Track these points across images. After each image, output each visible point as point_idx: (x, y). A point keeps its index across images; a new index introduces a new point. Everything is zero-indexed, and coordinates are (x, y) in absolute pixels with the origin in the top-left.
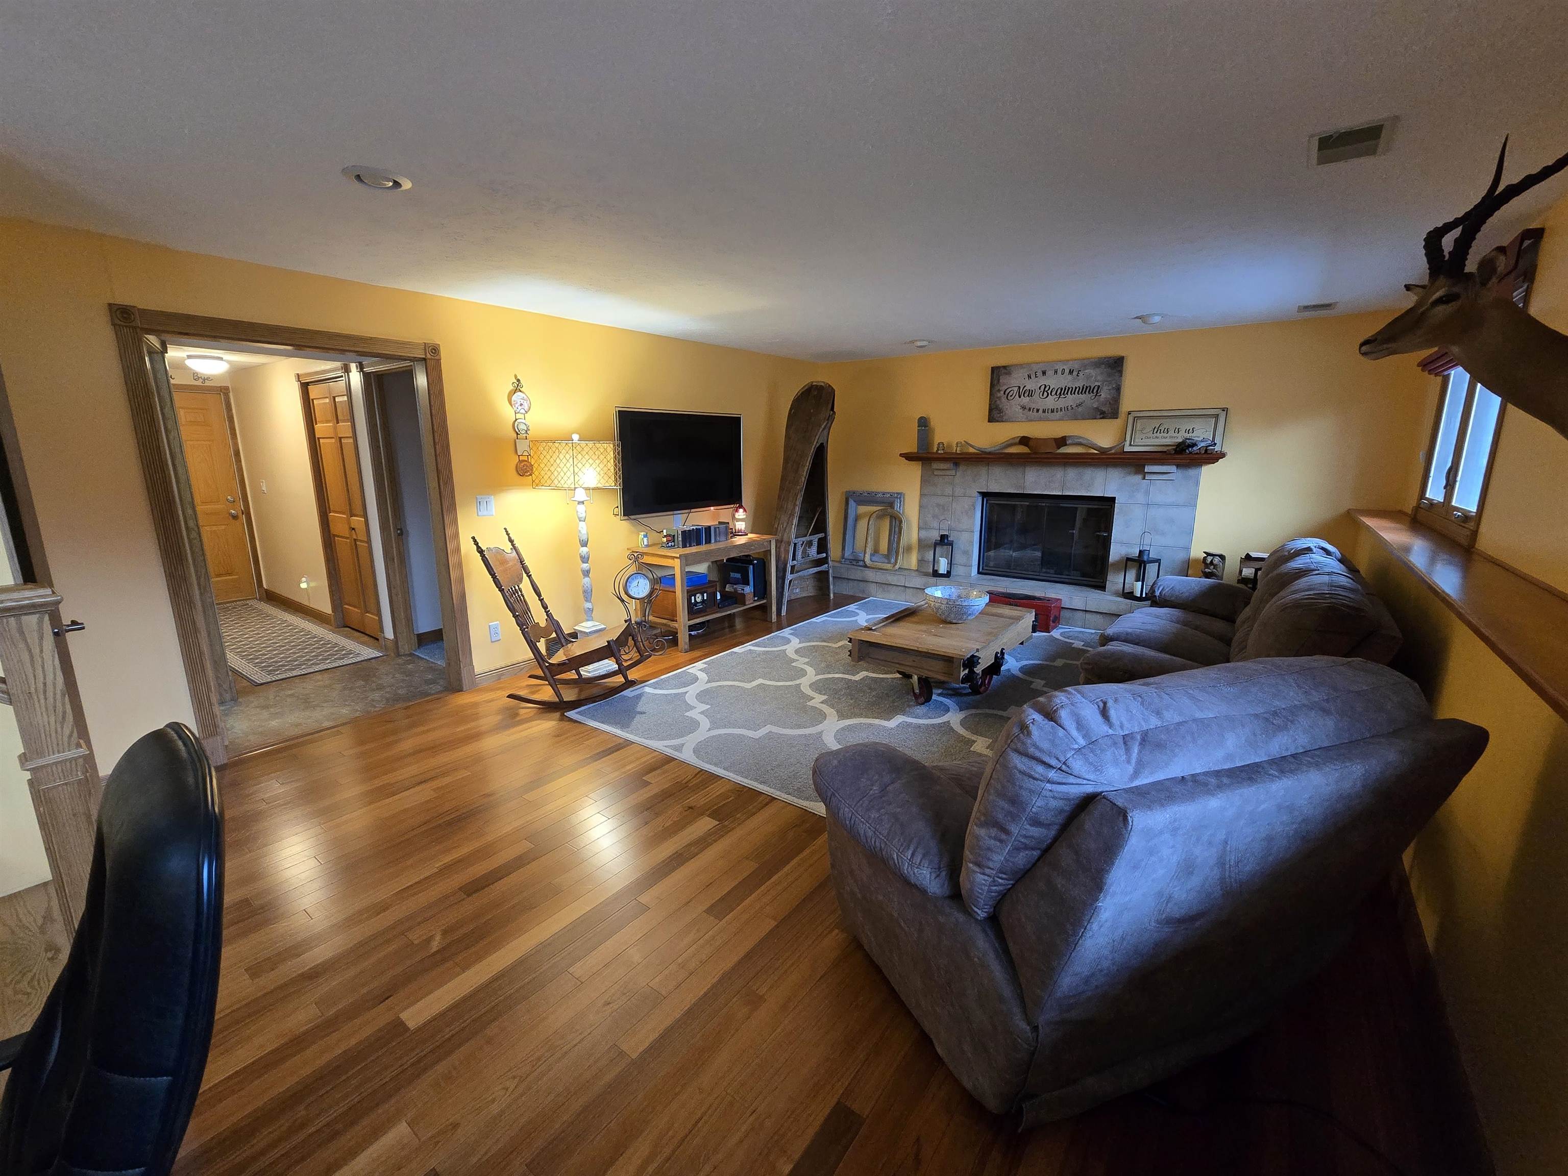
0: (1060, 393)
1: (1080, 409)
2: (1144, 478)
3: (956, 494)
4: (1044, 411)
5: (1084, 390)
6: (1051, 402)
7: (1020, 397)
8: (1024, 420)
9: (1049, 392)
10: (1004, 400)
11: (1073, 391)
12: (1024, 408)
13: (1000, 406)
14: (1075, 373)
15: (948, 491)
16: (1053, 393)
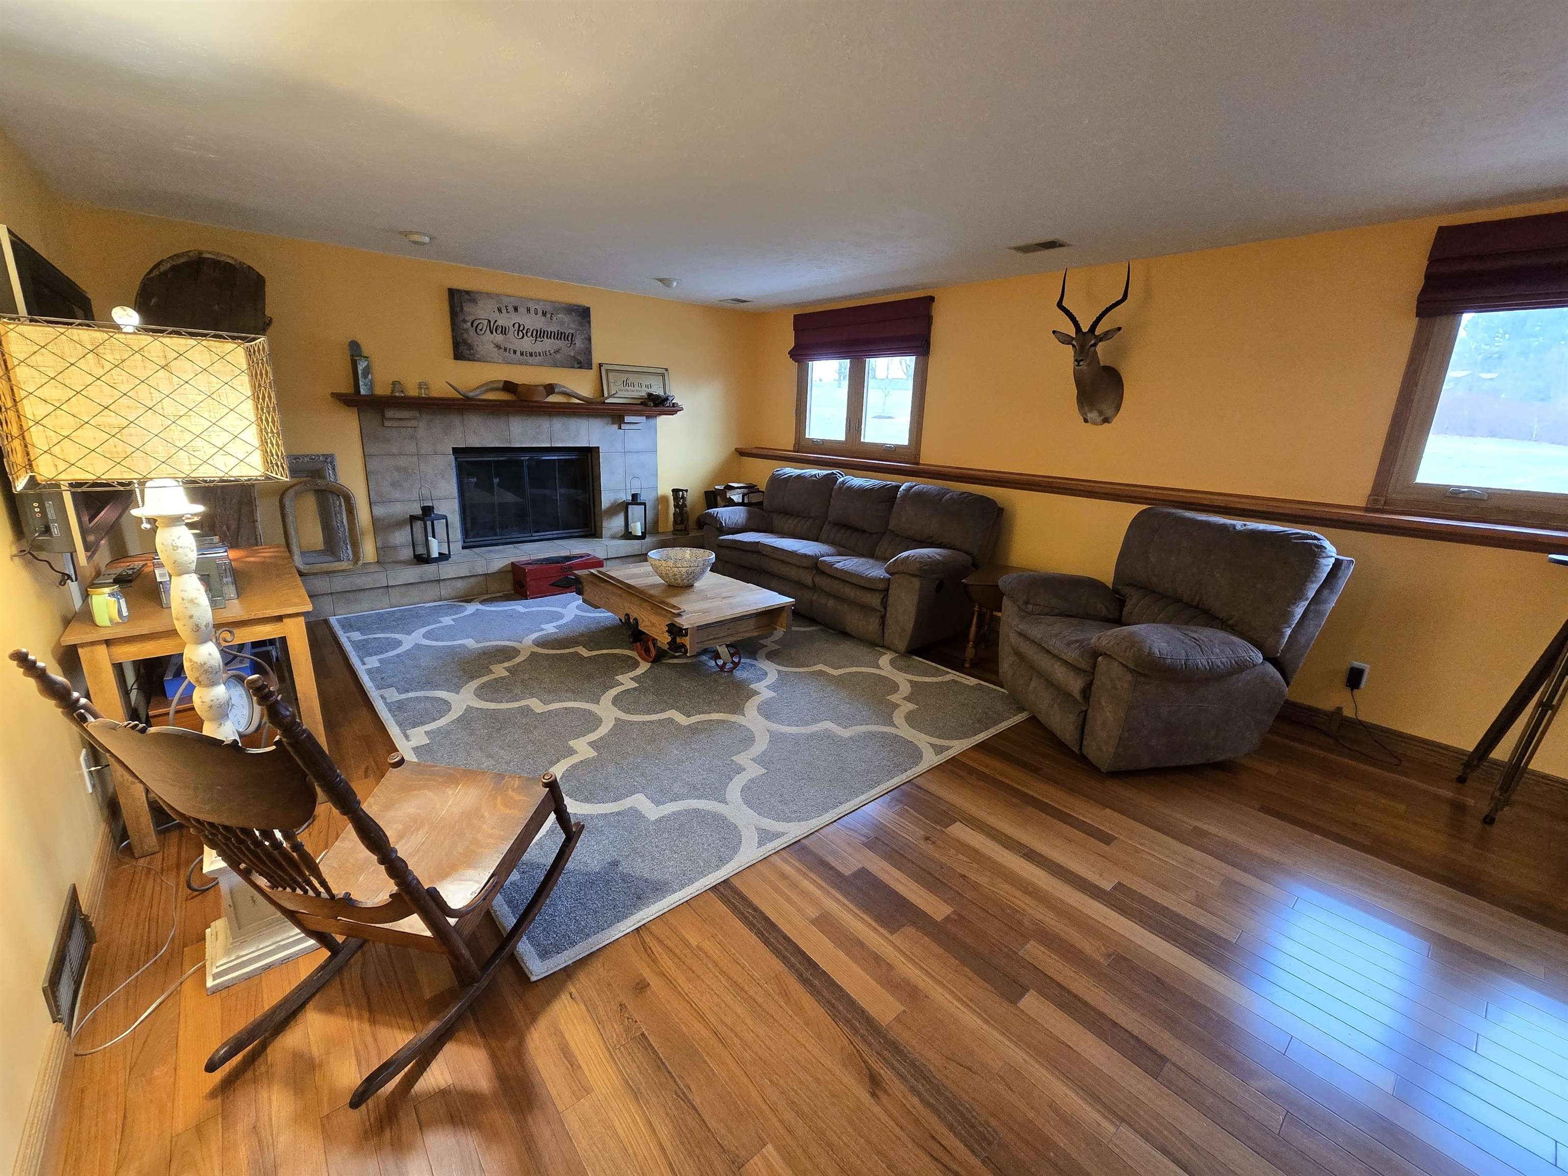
0: (536, 335)
1: (558, 356)
2: (620, 428)
3: (422, 451)
4: (522, 354)
5: (560, 336)
6: (527, 344)
7: (492, 333)
8: (500, 361)
9: (524, 331)
10: (472, 333)
11: (549, 335)
12: (498, 347)
13: (469, 341)
14: (548, 316)
15: (411, 447)
16: (529, 334)
